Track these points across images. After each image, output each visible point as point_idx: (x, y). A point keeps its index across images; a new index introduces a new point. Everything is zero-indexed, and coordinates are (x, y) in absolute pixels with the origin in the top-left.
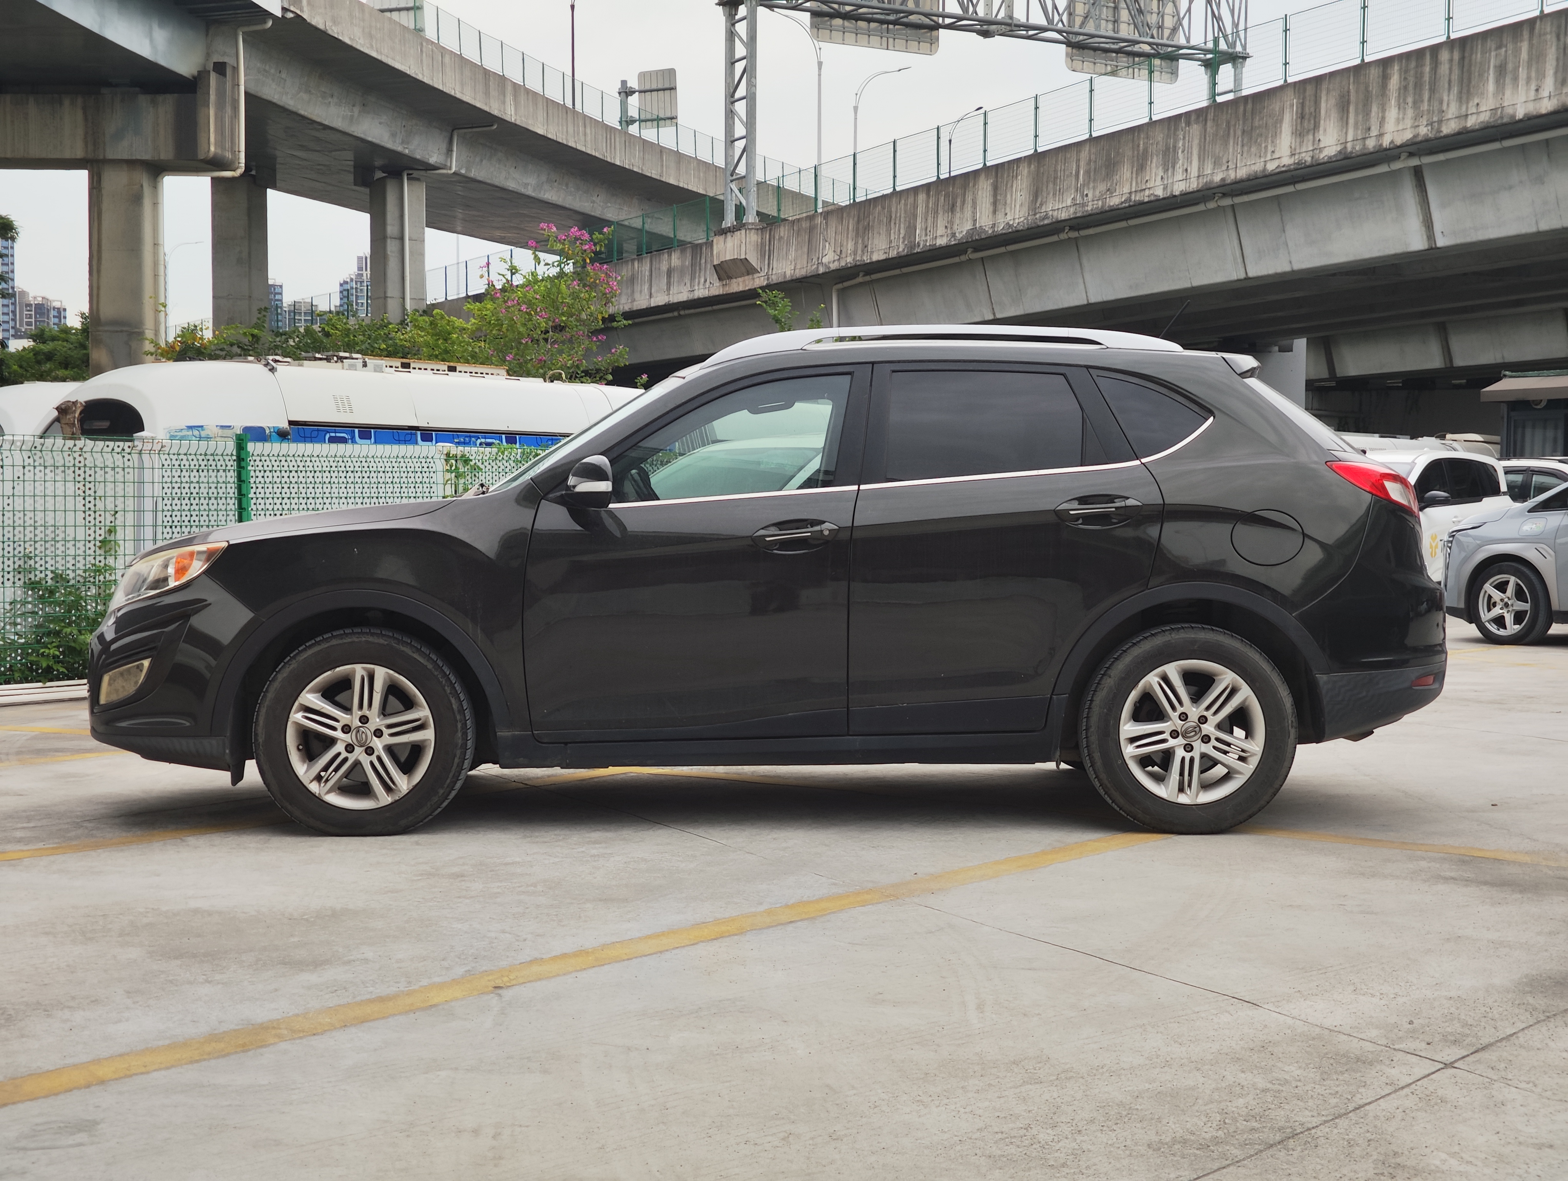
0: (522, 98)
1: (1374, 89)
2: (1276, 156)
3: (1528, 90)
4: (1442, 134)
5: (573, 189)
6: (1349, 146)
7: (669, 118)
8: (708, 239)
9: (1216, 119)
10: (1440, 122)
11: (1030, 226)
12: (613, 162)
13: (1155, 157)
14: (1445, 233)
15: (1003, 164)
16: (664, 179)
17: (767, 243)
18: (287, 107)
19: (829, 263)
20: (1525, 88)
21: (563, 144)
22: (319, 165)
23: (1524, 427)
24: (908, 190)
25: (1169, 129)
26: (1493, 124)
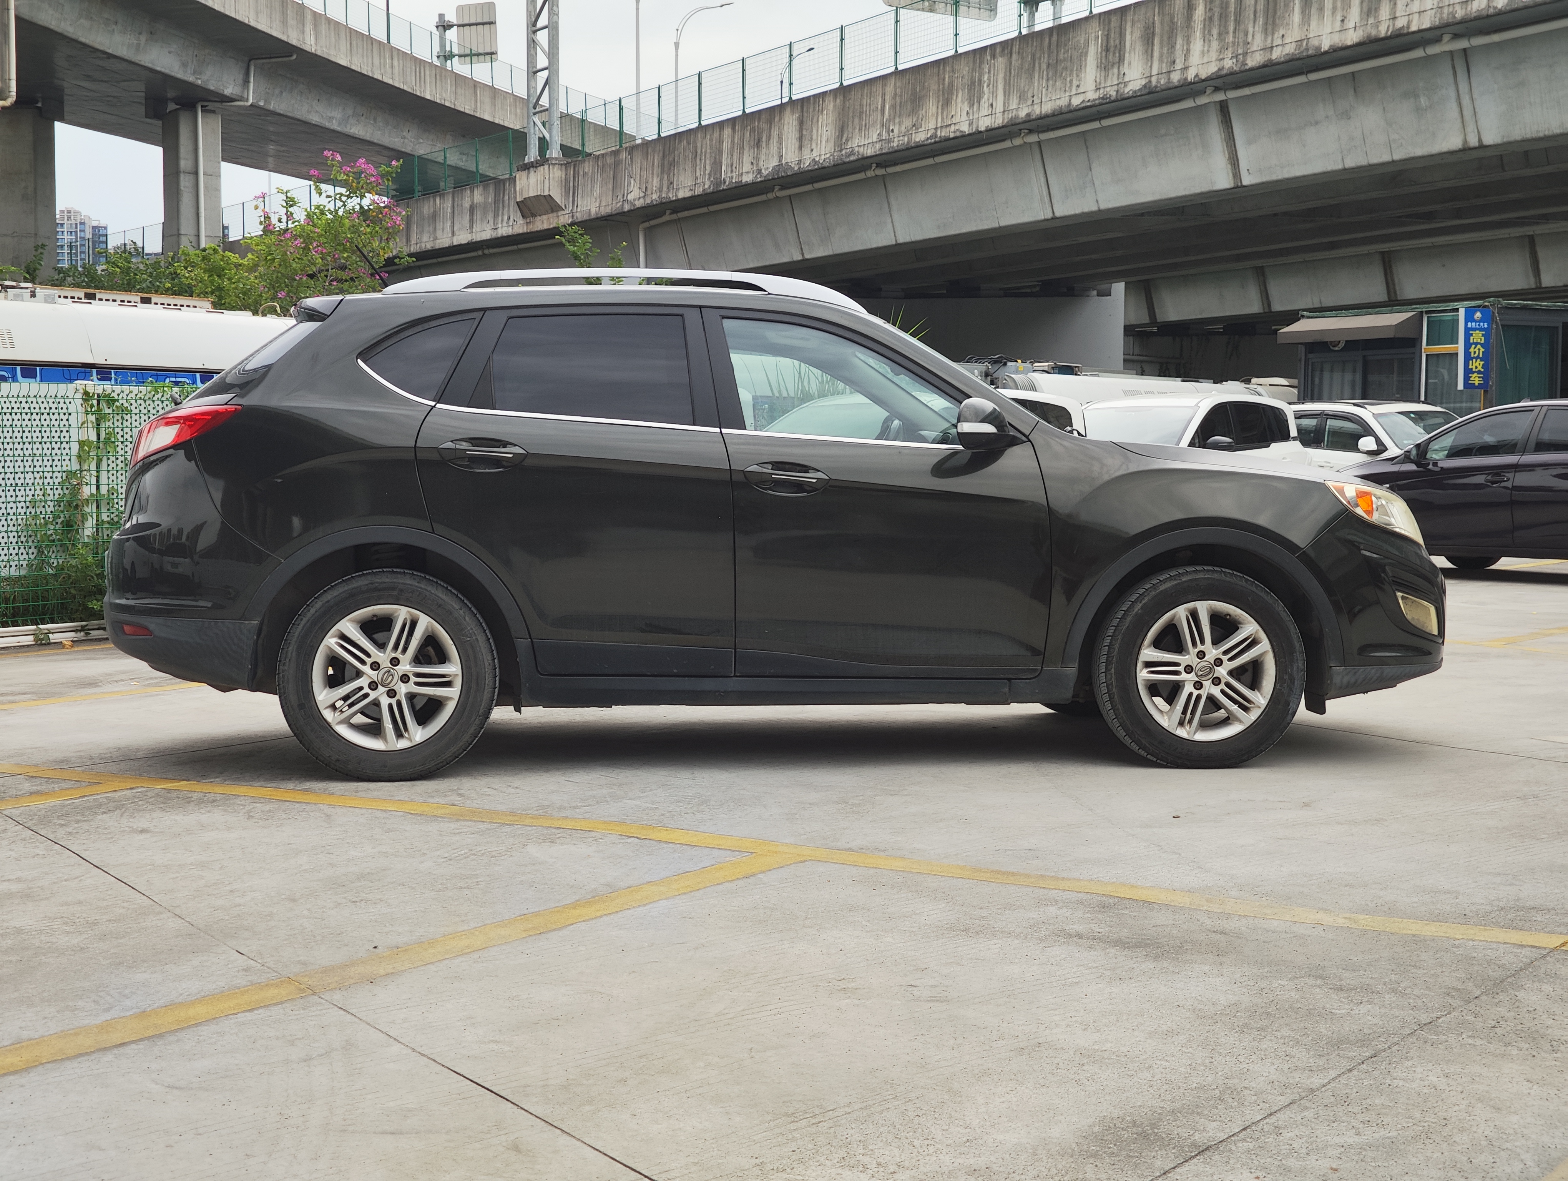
0: (323, 27)
1: (1179, 20)
2: (1081, 90)
3: (1333, 22)
4: (1247, 67)
5: (381, 124)
6: (1154, 79)
7: (488, 54)
8: (511, 175)
9: (1021, 51)
10: (1245, 54)
11: (836, 163)
12: (423, 96)
13: (960, 91)
14: (1251, 172)
15: (808, 98)
16: (478, 115)
17: (572, 179)
18: (66, 33)
19: (634, 200)
20: (1331, 19)
21: (368, 76)
22: (108, 96)
23: (1322, 370)
24: (713, 124)
25: (974, 62)
26: (1298, 56)
